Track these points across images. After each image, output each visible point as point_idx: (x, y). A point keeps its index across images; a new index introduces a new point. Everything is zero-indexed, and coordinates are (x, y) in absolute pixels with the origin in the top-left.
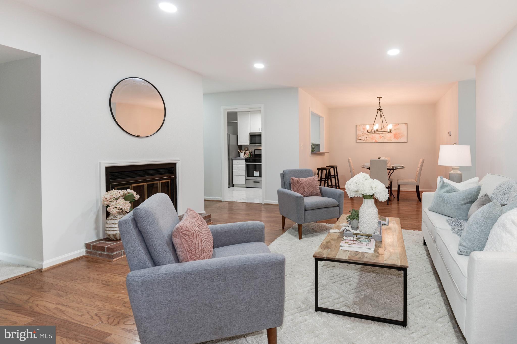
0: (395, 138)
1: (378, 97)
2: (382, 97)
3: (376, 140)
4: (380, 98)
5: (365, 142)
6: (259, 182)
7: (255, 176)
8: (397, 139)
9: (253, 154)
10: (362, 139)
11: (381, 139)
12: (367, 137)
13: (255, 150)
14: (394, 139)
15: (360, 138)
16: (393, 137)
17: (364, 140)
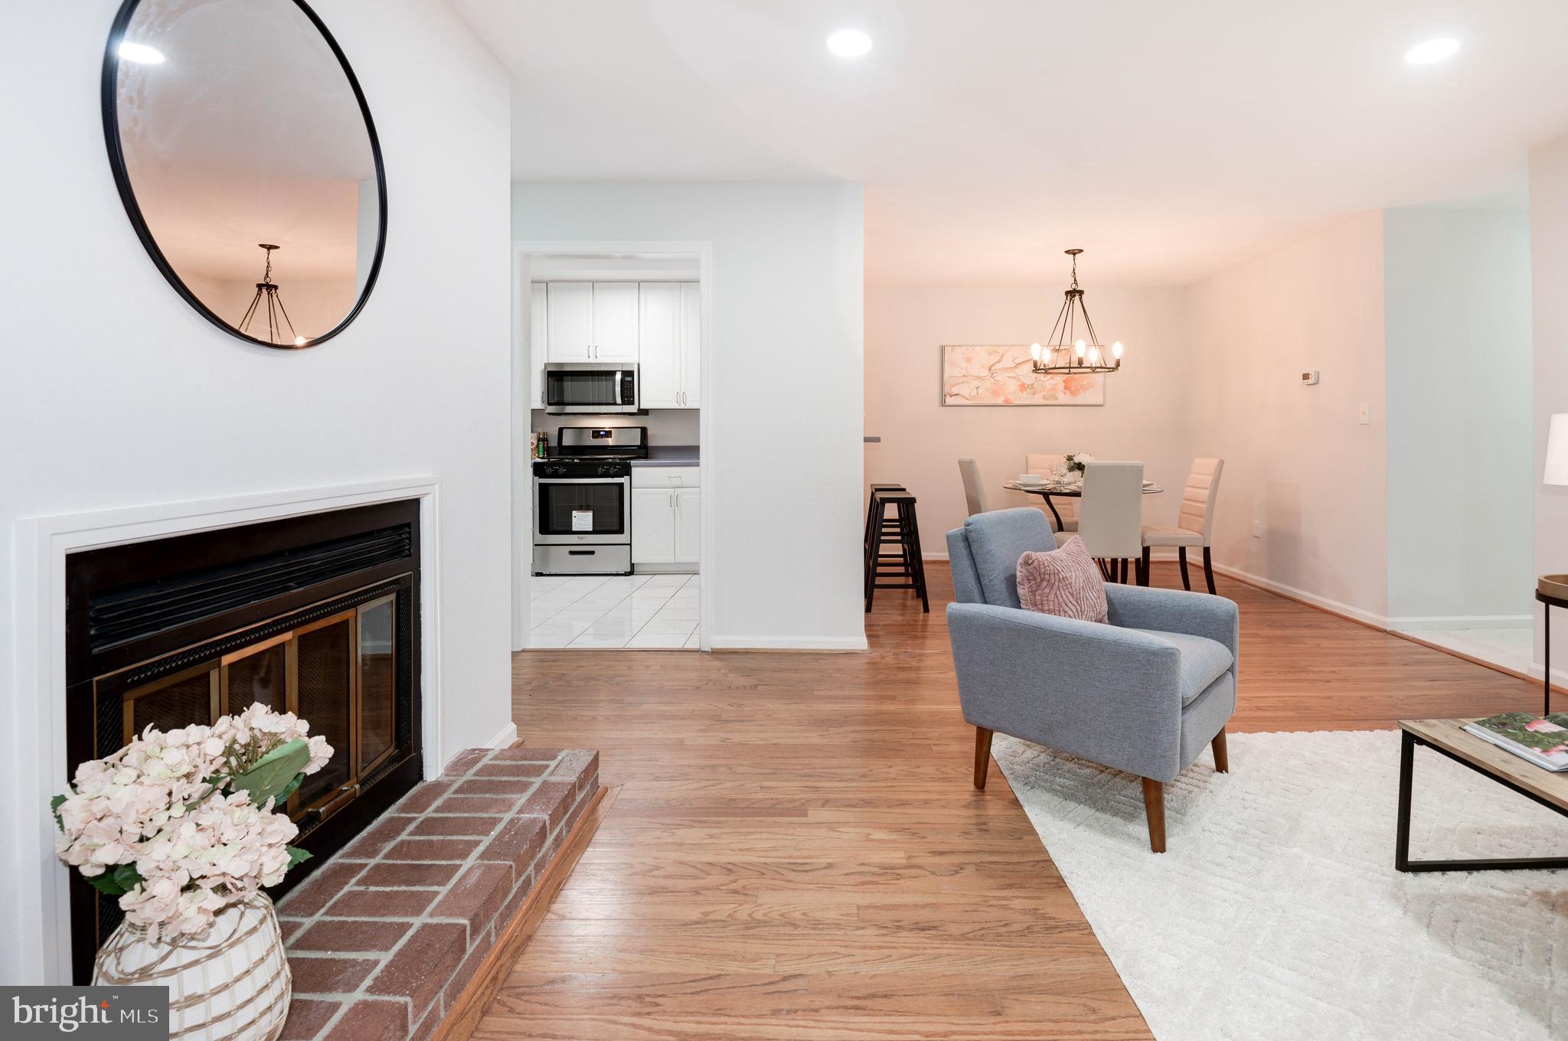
0: (1067, 391)
1: (1067, 252)
2: (1081, 251)
3: (1009, 396)
4: (1074, 254)
5: (971, 403)
6: (592, 553)
7: (574, 529)
8: (1074, 393)
9: (553, 443)
10: (962, 392)
11: (1025, 392)
12: (977, 388)
13: (561, 430)
14: (1065, 394)
15: (955, 390)
16: (1062, 388)
17: (967, 396)
